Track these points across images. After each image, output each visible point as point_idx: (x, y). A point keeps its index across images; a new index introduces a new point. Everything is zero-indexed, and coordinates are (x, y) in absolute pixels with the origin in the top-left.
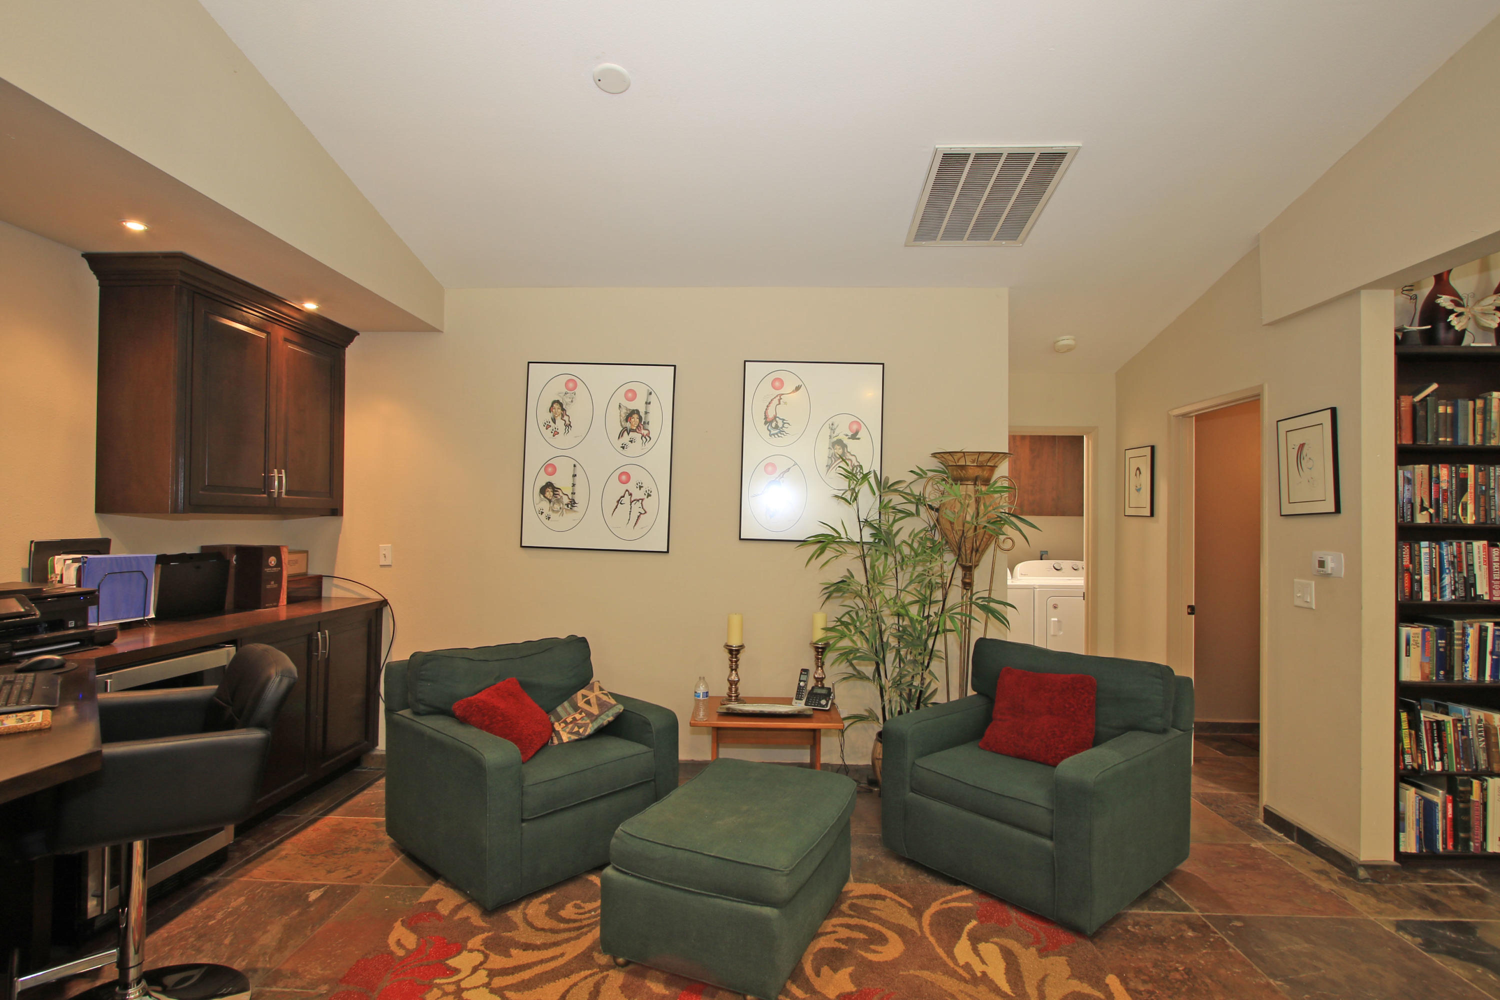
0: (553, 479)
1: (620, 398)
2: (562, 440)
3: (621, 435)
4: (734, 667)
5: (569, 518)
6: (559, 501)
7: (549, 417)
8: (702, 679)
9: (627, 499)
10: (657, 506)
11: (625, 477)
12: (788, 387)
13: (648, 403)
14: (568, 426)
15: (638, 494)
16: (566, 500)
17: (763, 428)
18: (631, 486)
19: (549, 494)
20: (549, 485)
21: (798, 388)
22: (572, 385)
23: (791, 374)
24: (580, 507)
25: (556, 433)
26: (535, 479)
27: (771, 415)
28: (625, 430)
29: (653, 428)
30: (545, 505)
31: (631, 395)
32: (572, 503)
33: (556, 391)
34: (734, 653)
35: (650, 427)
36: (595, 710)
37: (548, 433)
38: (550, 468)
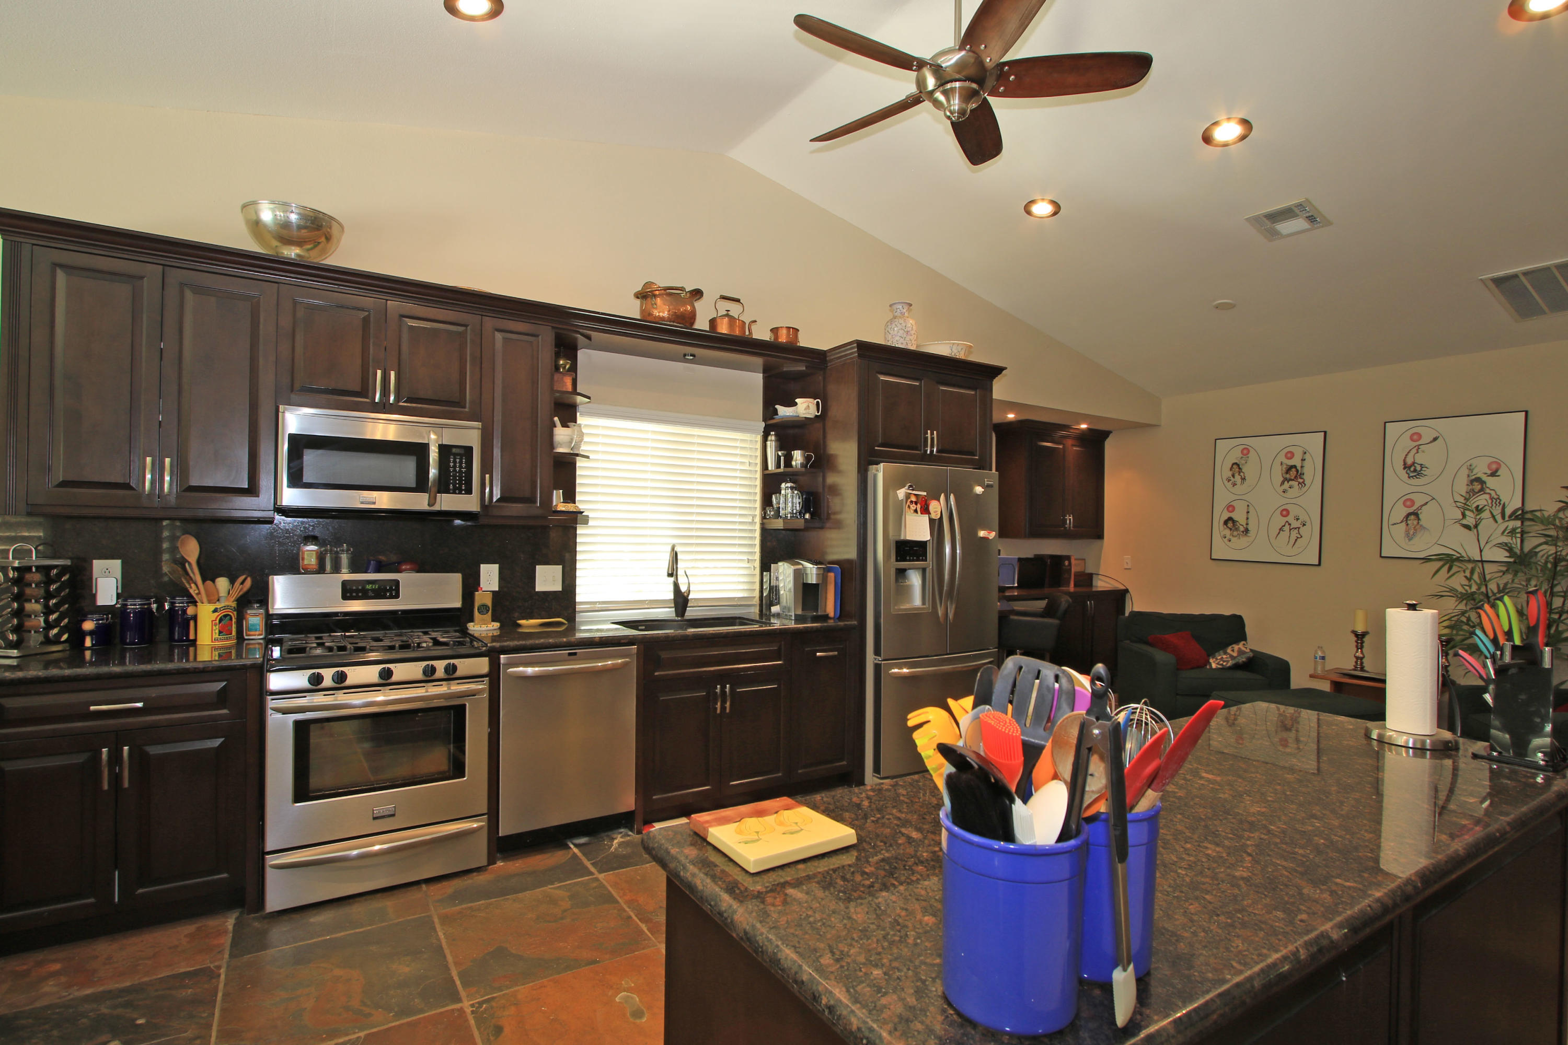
0: (1232, 515)
1: (1281, 457)
2: (1239, 489)
3: (1283, 483)
4: (1360, 646)
5: (1244, 541)
6: (1237, 529)
7: (1230, 474)
8: (1320, 648)
9: (1287, 528)
10: (1311, 533)
11: (1285, 513)
12: (1426, 438)
13: (1303, 460)
14: (1243, 479)
15: (1295, 524)
16: (1242, 529)
17: (1403, 474)
18: (1290, 518)
19: (1230, 524)
20: (1230, 519)
21: (1435, 439)
22: (1246, 452)
23: (1431, 428)
24: (1252, 533)
25: (1234, 485)
26: (1220, 515)
27: (1409, 461)
28: (1286, 480)
29: (1307, 477)
30: (1227, 532)
31: (1290, 455)
32: (1247, 531)
33: (1235, 456)
34: (1360, 637)
35: (1305, 477)
36: (1235, 654)
37: (1229, 485)
38: (1231, 508)
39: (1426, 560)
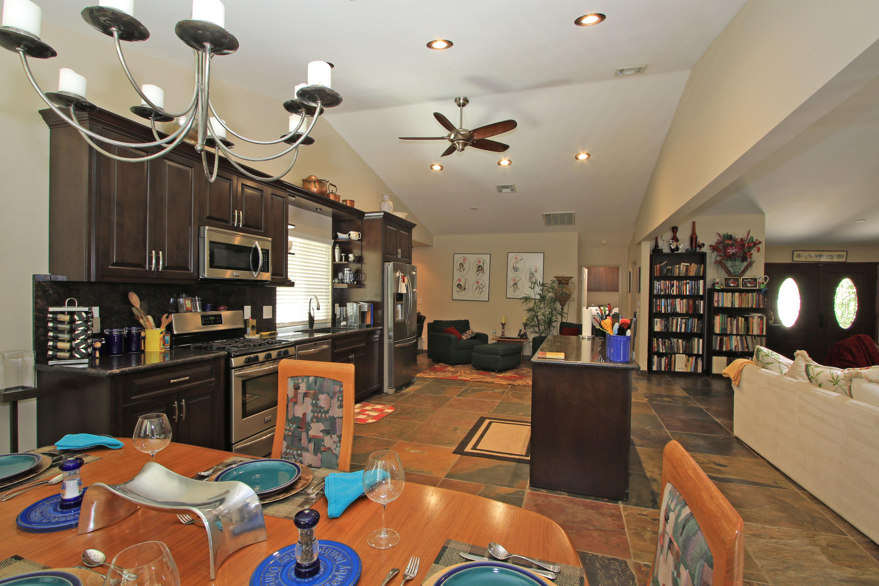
0: (460, 283)
1: (477, 262)
2: (462, 273)
3: (477, 272)
4: (503, 328)
5: (464, 293)
6: (462, 288)
7: (459, 267)
8: (494, 329)
9: (478, 288)
10: (486, 290)
11: (478, 282)
12: (519, 259)
13: (483, 264)
14: (464, 269)
15: (481, 287)
16: (463, 288)
17: (513, 270)
18: (479, 285)
19: (459, 286)
20: (459, 284)
21: (521, 260)
22: (465, 259)
23: (520, 256)
24: (467, 290)
25: (461, 271)
26: (456, 283)
27: (514, 266)
28: (478, 271)
29: (485, 270)
30: (458, 289)
31: (479, 262)
32: (465, 289)
33: (461, 261)
34: (503, 325)
35: (484, 270)
36: (471, 334)
37: (459, 271)
38: (459, 280)
39: (521, 299)
